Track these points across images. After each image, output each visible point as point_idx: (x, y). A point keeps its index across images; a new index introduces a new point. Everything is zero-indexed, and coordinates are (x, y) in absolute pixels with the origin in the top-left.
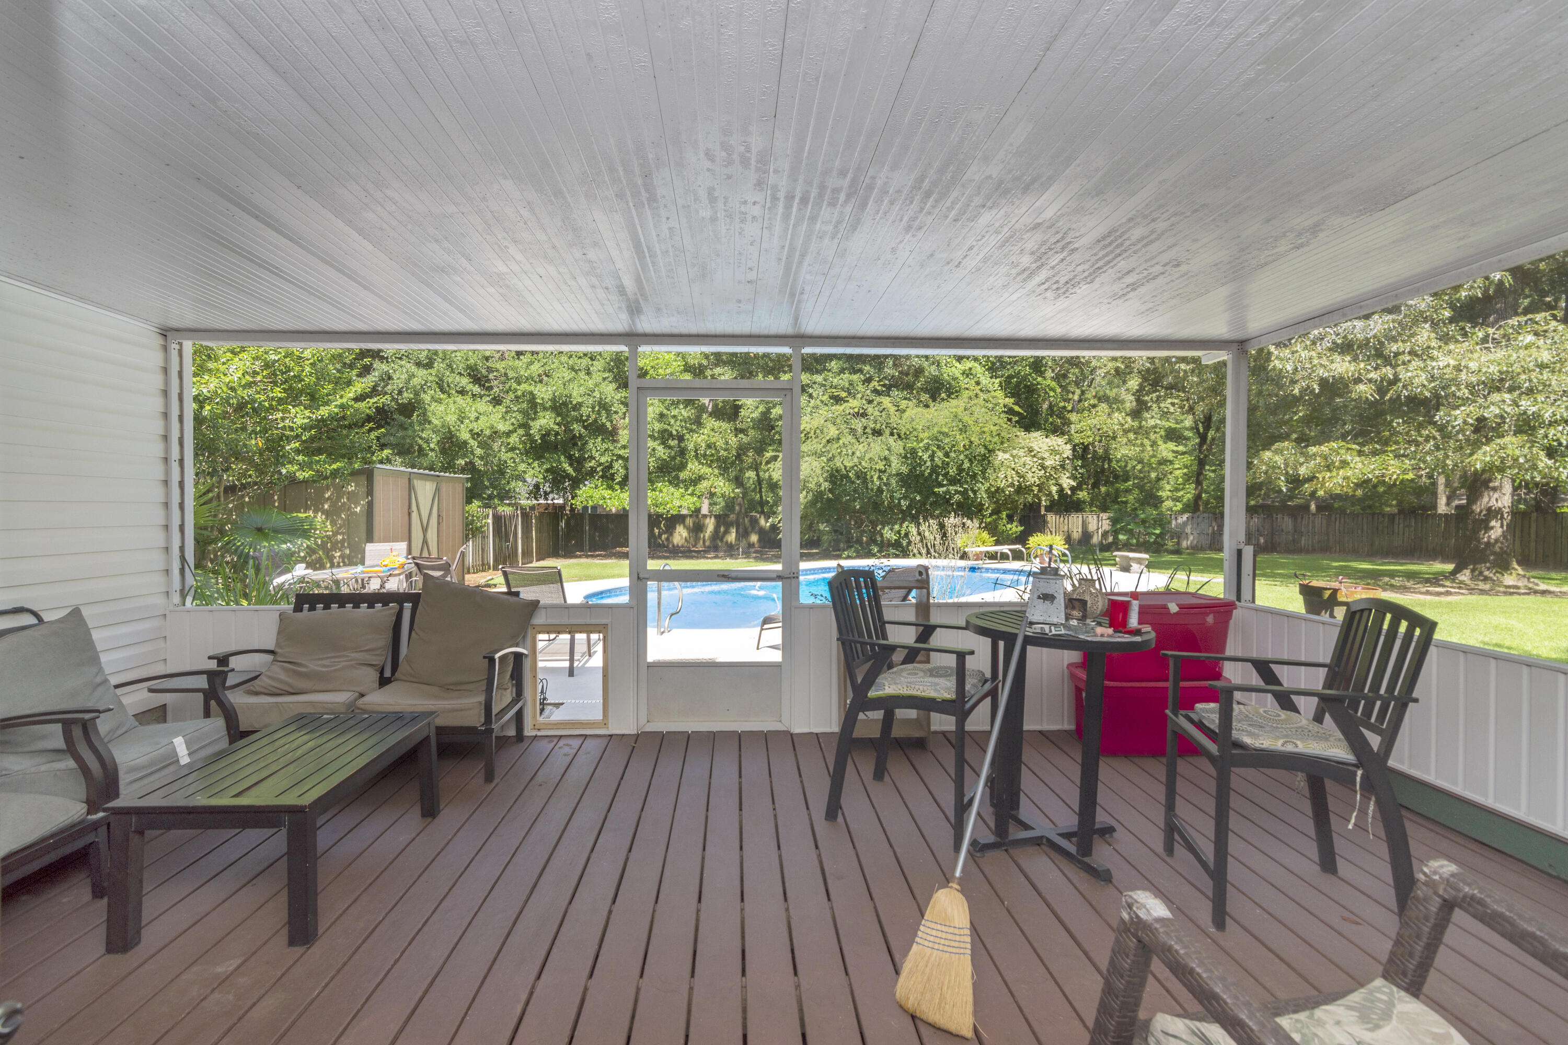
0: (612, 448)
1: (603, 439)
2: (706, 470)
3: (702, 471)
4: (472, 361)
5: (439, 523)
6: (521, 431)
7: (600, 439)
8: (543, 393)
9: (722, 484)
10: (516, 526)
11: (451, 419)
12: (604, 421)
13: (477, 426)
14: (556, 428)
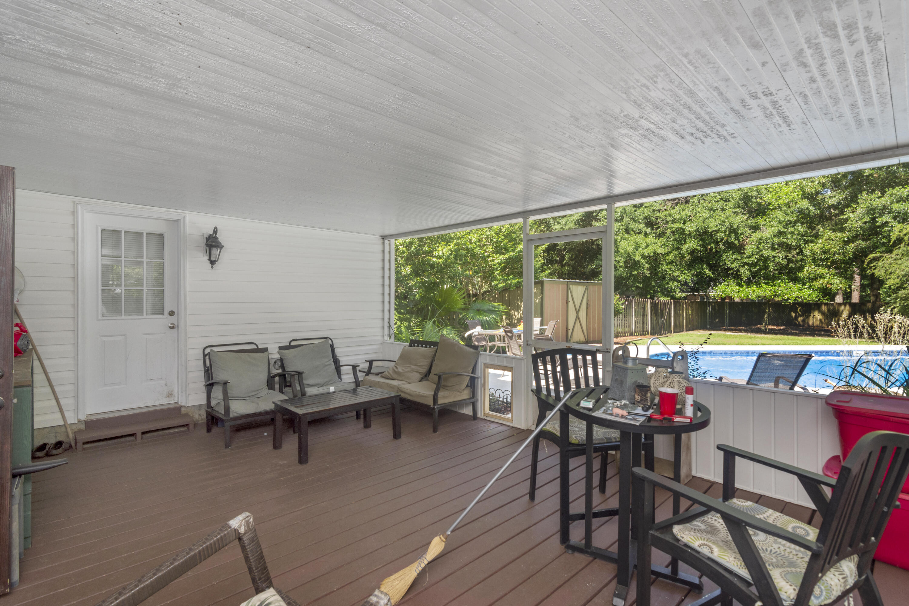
0: (739, 258)
1: (733, 253)
2: (822, 271)
3: (818, 271)
4: (646, 214)
5: (587, 308)
6: (676, 252)
7: (731, 252)
8: (690, 227)
9: (838, 281)
10: (670, 310)
11: (630, 249)
12: (733, 240)
13: (646, 252)
14: (699, 248)
